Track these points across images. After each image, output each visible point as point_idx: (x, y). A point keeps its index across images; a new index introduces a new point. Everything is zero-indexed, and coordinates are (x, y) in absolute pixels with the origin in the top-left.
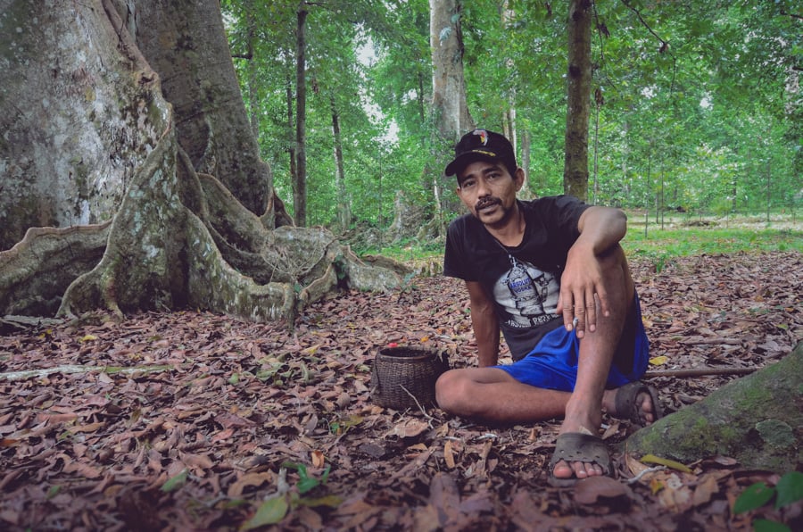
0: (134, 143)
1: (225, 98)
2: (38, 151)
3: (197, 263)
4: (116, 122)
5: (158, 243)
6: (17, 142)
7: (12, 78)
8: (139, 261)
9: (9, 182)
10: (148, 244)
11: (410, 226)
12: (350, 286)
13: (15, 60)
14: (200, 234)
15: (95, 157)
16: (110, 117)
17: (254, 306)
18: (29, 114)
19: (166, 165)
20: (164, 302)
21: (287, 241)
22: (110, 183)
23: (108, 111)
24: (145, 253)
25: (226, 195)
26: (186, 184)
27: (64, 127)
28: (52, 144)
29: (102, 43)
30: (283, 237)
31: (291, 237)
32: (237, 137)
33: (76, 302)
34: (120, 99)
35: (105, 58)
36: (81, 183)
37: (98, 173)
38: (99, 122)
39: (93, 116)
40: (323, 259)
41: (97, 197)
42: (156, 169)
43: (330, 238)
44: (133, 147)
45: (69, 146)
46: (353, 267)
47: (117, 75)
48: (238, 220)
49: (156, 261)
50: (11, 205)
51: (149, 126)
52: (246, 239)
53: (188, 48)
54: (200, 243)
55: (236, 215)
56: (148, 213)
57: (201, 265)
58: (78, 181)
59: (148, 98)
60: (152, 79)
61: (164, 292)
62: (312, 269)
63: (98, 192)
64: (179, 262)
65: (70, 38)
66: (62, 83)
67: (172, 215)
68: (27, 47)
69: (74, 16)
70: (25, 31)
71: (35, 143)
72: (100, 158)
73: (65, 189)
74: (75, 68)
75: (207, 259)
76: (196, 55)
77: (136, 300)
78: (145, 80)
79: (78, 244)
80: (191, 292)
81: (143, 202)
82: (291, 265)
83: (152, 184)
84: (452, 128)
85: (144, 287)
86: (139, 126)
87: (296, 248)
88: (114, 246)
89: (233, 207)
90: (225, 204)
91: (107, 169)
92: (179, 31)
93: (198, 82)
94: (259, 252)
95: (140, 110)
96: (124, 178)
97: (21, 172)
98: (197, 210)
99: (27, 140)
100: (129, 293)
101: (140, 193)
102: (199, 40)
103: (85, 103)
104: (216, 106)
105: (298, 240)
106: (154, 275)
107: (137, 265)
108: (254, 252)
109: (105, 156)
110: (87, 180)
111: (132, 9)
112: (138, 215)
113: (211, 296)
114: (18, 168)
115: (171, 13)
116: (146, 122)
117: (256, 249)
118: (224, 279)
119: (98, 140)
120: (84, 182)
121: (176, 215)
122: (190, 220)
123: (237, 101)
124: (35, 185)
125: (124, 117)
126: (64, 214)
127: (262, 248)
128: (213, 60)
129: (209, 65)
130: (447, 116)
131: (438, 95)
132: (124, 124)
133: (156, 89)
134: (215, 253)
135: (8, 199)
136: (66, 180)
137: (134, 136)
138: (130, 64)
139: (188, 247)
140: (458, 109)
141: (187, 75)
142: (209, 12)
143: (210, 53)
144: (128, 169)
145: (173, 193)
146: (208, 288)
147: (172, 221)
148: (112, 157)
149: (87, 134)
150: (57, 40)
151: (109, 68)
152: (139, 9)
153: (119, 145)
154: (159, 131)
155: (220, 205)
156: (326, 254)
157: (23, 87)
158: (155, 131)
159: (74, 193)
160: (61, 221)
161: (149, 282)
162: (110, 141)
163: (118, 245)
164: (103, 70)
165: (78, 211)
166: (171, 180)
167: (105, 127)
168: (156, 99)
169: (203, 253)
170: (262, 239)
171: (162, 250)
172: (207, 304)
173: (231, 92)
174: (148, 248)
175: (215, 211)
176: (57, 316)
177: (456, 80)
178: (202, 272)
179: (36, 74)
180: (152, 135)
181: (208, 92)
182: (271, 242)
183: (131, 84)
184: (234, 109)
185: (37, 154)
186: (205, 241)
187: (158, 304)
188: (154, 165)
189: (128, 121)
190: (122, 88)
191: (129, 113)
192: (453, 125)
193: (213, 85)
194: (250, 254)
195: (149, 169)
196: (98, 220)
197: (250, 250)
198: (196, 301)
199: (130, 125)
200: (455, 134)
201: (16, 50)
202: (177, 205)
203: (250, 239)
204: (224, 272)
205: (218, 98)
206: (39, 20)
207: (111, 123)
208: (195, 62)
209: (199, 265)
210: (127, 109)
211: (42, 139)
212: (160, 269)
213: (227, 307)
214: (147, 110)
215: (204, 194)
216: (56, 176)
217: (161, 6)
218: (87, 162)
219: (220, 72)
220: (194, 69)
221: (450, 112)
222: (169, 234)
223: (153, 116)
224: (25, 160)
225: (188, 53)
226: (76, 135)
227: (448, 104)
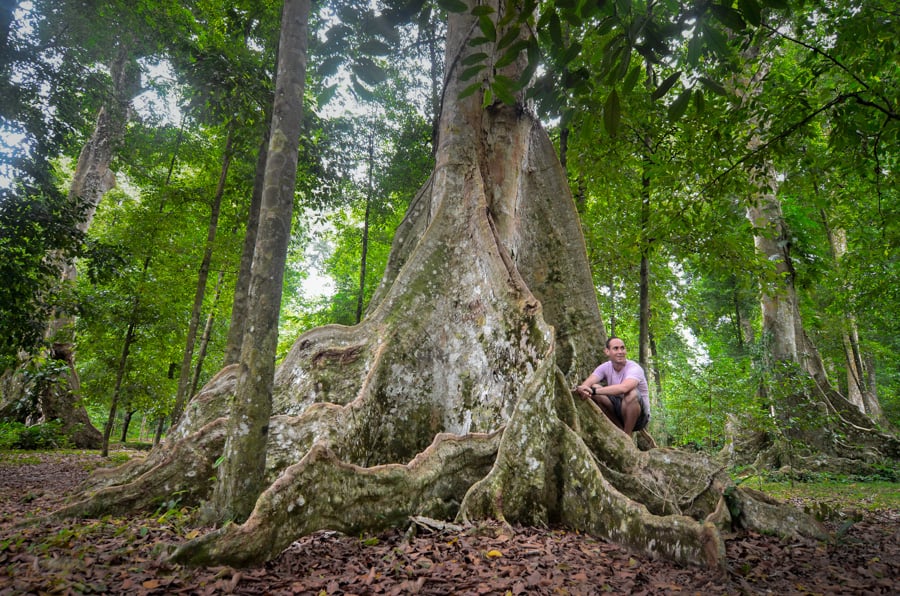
0: (516, 361)
1: (587, 321)
2: (437, 366)
3: (573, 479)
4: (502, 343)
5: (539, 456)
6: (423, 358)
7: (426, 308)
8: (522, 472)
9: (413, 391)
10: (531, 456)
11: (744, 452)
12: (745, 525)
13: (429, 295)
14: (577, 450)
15: (480, 372)
16: (496, 339)
17: (650, 538)
18: (433, 337)
19: (548, 381)
20: (541, 518)
21: (662, 465)
22: (491, 396)
23: (495, 334)
24: (527, 465)
25: (596, 412)
26: (560, 399)
27: (458, 347)
28: (447, 361)
29: (495, 279)
30: (658, 459)
31: (668, 461)
32: (596, 357)
33: (472, 510)
34: (507, 324)
35: (497, 291)
36: (467, 395)
37: (481, 386)
38: (486, 343)
39: (482, 338)
40: (708, 489)
41: (478, 408)
42: (542, 385)
43: (717, 466)
44: (514, 365)
45: (460, 362)
46: (749, 503)
47: (505, 304)
48: (608, 438)
49: (537, 473)
50: (412, 411)
51: (530, 346)
52: (616, 457)
53: (557, 280)
54: (577, 460)
55: (606, 432)
56: (533, 425)
57: (577, 482)
58: (464, 393)
59: (531, 322)
60: (536, 305)
61: (541, 506)
62: (695, 499)
63: (480, 404)
64: (554, 477)
65: (470, 277)
66: (460, 311)
67: (550, 429)
68: (439, 285)
69: (475, 259)
70: (439, 273)
71: (435, 360)
72: (484, 373)
73: (453, 400)
74: (471, 299)
75: (585, 476)
76: (564, 286)
77: (516, 512)
78: (529, 307)
79: (470, 450)
80: (565, 509)
81: (530, 415)
82: (667, 492)
83: (537, 399)
84: (787, 350)
85: (524, 499)
86: (521, 346)
87: (674, 473)
88: (503, 456)
89: (604, 424)
90: (595, 421)
91: (489, 383)
92: (550, 267)
93: (564, 308)
94: (630, 473)
95: (523, 332)
96: (504, 392)
97: (423, 383)
98: (571, 424)
99: (429, 356)
100: (511, 504)
101: (528, 407)
102: (567, 273)
103: (477, 327)
104: (578, 329)
105: (676, 465)
106: (534, 487)
107: (519, 476)
108: (624, 472)
109: (489, 372)
110: (472, 392)
111: (515, 253)
112: (524, 426)
113: (588, 517)
114: (421, 380)
115: (544, 253)
116: (528, 342)
117: (627, 470)
118: (606, 501)
119: (484, 358)
120: (470, 394)
121: (553, 429)
122: (567, 435)
123: (598, 325)
124: (431, 395)
125: (509, 339)
126: (450, 421)
127: (634, 469)
128: (578, 290)
129: (574, 294)
130: (781, 339)
131: (768, 318)
132: (508, 344)
133: (539, 314)
134: (594, 472)
135: (410, 405)
136: (454, 391)
137: (516, 354)
138: (517, 294)
139: (564, 462)
140: (793, 332)
141: (555, 303)
142: (576, 250)
143: (575, 283)
144: (509, 384)
145: (552, 408)
146: (584, 508)
147: (550, 434)
148: (495, 373)
149: (475, 353)
150: (460, 279)
151: (499, 298)
152: (520, 252)
153: (502, 362)
154: (540, 351)
155: (591, 421)
156: (712, 483)
157: (433, 315)
158: (536, 350)
159: (460, 403)
160: (446, 427)
161: (529, 494)
162: (494, 359)
163: (507, 455)
164: (494, 300)
165: (461, 419)
166: (551, 395)
167: (492, 347)
168: (538, 322)
169: (581, 469)
170: (635, 460)
171: (542, 463)
172: (582, 525)
173: (593, 317)
174: (530, 460)
175: (586, 427)
176: (455, 522)
177: (789, 303)
178: (579, 490)
179: (442, 304)
180: (533, 354)
181: (572, 317)
182: (644, 464)
183: (517, 311)
184: (595, 331)
185: (435, 369)
186: (583, 457)
187: (536, 518)
188: (540, 381)
189: (512, 342)
190: (510, 313)
191: (513, 335)
192: (788, 347)
193: (577, 311)
194: (622, 475)
195: (536, 384)
196: (478, 428)
197: (621, 470)
198: (570, 519)
199: (513, 345)
200: (792, 356)
201: (431, 287)
202: (554, 420)
203: (621, 458)
204: (607, 493)
205: (581, 322)
206: (450, 264)
207: (497, 344)
208: (562, 292)
209: (575, 482)
210: (512, 331)
211: (440, 357)
212: (539, 482)
213: (610, 534)
214: (528, 332)
215: (576, 410)
216: (447, 388)
217: (536, 248)
218: (473, 376)
219: (583, 299)
220: (561, 297)
221: (784, 335)
222: (547, 447)
223: (535, 337)
224: (426, 374)
225: (557, 285)
226: (466, 354)
227: (781, 327)
